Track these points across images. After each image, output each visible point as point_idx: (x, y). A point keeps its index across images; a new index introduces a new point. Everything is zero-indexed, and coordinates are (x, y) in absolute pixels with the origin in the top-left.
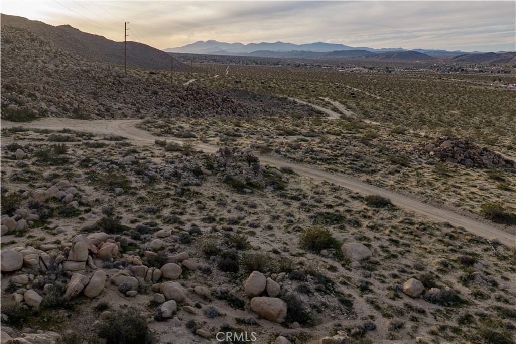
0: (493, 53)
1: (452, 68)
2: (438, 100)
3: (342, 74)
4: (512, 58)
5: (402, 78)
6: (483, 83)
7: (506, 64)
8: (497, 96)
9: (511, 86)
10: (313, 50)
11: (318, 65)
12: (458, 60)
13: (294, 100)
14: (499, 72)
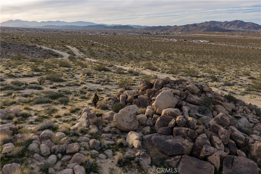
4: (169, 28)
6: (159, 39)
9: (171, 39)
11: (79, 32)
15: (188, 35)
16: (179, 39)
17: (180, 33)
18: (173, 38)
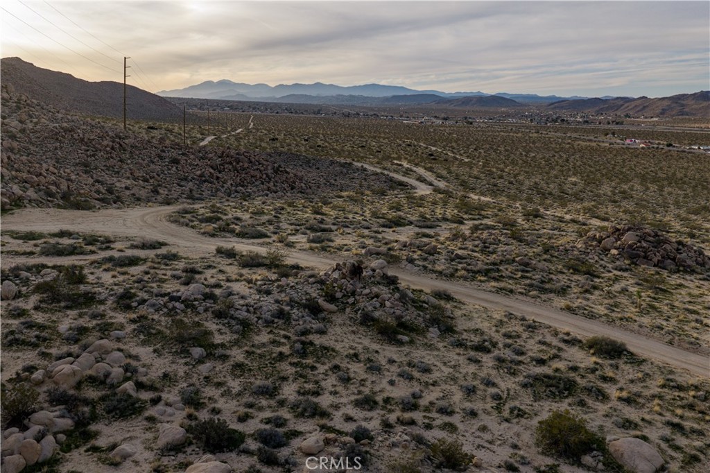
0: (599, 98)
1: (548, 118)
2: (544, 162)
3: (408, 126)
4: (622, 105)
5: (489, 131)
6: (592, 138)
7: (614, 113)
8: (615, 155)
9: (628, 141)
10: (366, 94)
11: (375, 114)
12: (555, 108)
13: (362, 166)
14: (609, 123)
15: (680, 128)
16: (651, 141)
17: (657, 121)
18: (634, 135)
